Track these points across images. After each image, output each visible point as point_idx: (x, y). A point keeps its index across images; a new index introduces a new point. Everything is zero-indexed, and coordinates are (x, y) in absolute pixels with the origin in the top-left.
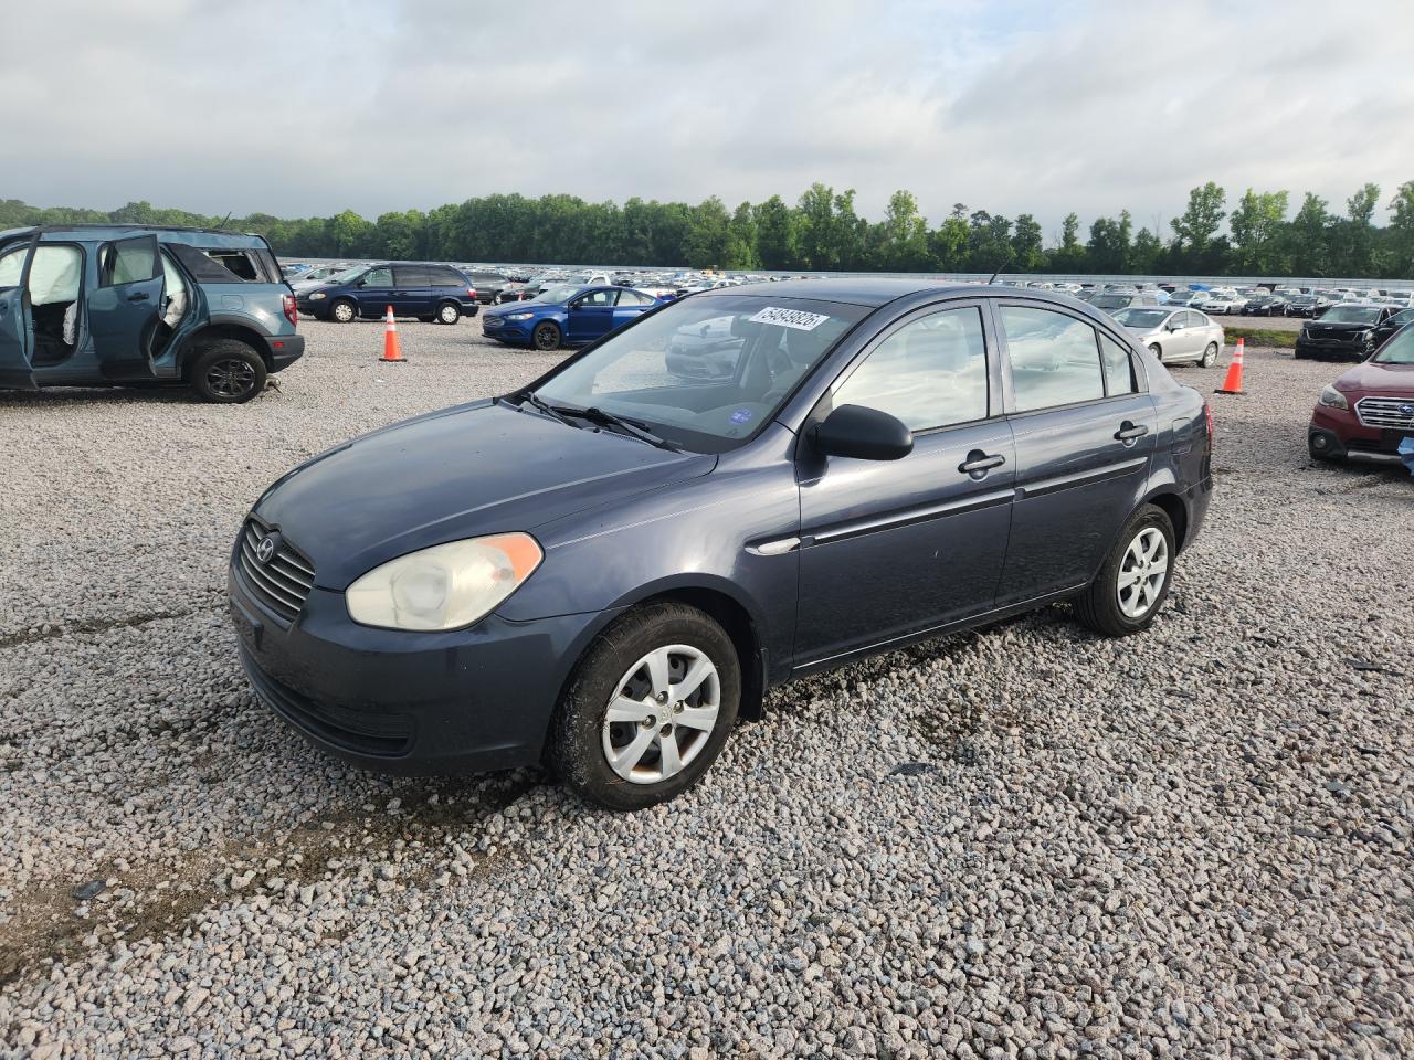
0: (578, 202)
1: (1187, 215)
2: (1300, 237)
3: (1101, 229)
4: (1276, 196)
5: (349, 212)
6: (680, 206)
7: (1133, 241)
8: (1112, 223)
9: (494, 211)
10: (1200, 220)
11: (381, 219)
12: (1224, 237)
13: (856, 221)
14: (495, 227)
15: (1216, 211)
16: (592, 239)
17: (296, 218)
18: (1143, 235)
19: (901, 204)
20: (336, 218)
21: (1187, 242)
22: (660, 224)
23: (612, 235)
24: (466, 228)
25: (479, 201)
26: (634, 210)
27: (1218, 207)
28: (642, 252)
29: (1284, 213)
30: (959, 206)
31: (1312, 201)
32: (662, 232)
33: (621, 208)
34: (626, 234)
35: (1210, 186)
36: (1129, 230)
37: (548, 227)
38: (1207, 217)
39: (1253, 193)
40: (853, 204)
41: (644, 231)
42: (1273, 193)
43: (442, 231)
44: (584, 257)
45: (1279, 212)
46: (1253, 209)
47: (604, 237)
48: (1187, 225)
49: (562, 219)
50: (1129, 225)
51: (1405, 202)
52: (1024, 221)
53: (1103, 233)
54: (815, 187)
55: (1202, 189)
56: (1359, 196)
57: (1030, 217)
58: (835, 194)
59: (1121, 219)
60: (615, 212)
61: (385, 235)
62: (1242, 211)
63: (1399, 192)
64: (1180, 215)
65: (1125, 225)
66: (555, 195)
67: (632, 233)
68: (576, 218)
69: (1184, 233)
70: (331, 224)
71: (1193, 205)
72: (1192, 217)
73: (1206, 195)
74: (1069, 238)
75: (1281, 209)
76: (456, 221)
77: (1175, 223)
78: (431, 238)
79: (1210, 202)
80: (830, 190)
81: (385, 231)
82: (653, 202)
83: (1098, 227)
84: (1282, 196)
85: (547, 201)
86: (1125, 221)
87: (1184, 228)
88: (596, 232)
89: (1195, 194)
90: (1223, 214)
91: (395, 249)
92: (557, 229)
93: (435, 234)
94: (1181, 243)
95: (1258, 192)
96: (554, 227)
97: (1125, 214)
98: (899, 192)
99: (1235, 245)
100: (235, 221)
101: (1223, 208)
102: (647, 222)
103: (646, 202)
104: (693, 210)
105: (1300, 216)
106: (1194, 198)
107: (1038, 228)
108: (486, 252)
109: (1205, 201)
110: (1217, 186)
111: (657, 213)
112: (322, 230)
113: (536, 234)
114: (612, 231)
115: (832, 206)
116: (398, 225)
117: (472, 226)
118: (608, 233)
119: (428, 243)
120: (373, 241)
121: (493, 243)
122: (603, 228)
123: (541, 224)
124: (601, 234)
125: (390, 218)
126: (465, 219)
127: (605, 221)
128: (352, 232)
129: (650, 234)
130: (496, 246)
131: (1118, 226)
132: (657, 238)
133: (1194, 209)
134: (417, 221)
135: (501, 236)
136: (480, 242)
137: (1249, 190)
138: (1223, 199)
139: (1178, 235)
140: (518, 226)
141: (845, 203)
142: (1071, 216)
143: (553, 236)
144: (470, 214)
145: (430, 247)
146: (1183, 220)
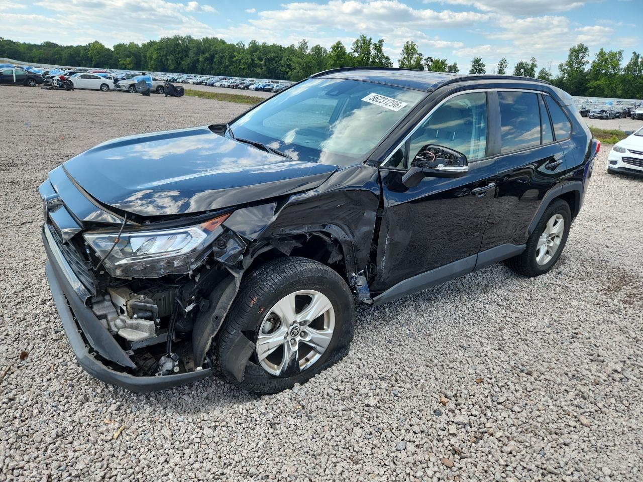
0: (223, 42)
1: (568, 62)
4: (616, 53)
5: (96, 42)
6: (278, 46)
7: (537, 74)
8: (527, 65)
9: (177, 45)
10: (574, 65)
11: (115, 47)
13: (385, 58)
14: (178, 54)
15: (583, 60)
16: (232, 62)
17: (69, 45)
18: (543, 72)
19: (410, 50)
20: (89, 44)
21: (566, 77)
22: (269, 56)
23: (243, 61)
24: (162, 54)
25: (168, 39)
26: (254, 47)
27: (583, 58)
28: (259, 70)
29: (620, 62)
31: (636, 57)
32: (270, 60)
33: (247, 47)
34: (250, 61)
35: (581, 46)
36: (535, 69)
37: (207, 55)
38: (578, 63)
39: (604, 50)
40: (383, 49)
41: (260, 59)
42: (615, 50)
43: (148, 54)
44: (227, 72)
45: (618, 64)
46: (604, 60)
48: (566, 67)
49: (216, 51)
50: (535, 66)
52: (477, 62)
53: (521, 70)
54: (361, 37)
55: (576, 48)
57: (480, 60)
58: (373, 42)
59: (532, 62)
60: (243, 49)
61: (118, 56)
62: (597, 60)
64: (564, 62)
66: (210, 37)
67: (253, 60)
68: (223, 51)
69: (565, 72)
70: (86, 49)
71: (570, 57)
72: (569, 64)
73: (578, 51)
75: (620, 60)
76: (157, 50)
77: (561, 66)
78: (143, 59)
79: (580, 55)
80: (371, 39)
81: (118, 54)
82: (265, 43)
83: (520, 66)
84: (620, 53)
85: (206, 40)
87: (565, 69)
88: (234, 59)
89: (572, 50)
90: (587, 62)
91: (123, 64)
92: (212, 57)
93: (145, 56)
94: (563, 77)
96: (210, 55)
97: (533, 59)
98: (407, 43)
100: (35, 45)
101: (587, 59)
102: (261, 54)
103: (260, 43)
104: (285, 49)
105: (630, 65)
107: (483, 66)
108: (173, 67)
109: (577, 54)
110: (585, 46)
111: (266, 49)
112: (82, 52)
113: (201, 58)
114: (242, 59)
115: (371, 49)
116: (124, 51)
117: (165, 52)
118: (240, 60)
119: (141, 61)
120: (111, 59)
121: (177, 62)
122: (237, 57)
123: (203, 53)
124: (236, 60)
125: (119, 47)
126: (161, 49)
127: (239, 53)
128: (98, 53)
129: (263, 61)
130: (179, 64)
131: (530, 67)
132: (267, 63)
133: (571, 59)
134: (135, 49)
135: (182, 58)
136: (170, 62)
137: (602, 49)
138: (587, 53)
139: (562, 73)
140: (191, 54)
141: (378, 48)
142: (503, 60)
143: (210, 59)
144: (163, 46)
145: (142, 63)
146: (565, 64)
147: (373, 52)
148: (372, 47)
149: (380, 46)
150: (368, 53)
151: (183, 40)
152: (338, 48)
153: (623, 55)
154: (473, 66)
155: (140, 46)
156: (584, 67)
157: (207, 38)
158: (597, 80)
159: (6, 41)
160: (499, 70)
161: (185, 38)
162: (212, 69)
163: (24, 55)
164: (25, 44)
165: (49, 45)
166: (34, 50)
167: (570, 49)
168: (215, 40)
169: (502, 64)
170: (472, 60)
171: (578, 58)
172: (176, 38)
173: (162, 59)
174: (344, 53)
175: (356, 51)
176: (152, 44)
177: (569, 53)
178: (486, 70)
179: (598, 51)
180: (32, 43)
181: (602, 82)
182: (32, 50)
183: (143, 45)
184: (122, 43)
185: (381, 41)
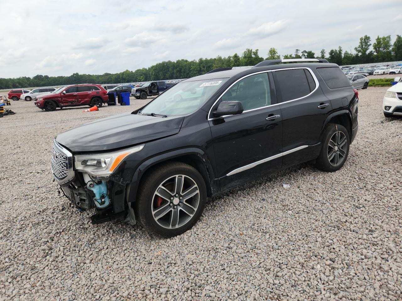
0: (186, 61)
1: (360, 46)
3: (332, 53)
4: (387, 37)
5: (127, 70)
7: (343, 55)
8: (336, 51)
9: (164, 66)
10: (364, 47)
12: (372, 51)
13: (259, 58)
14: (164, 71)
15: (368, 43)
16: (190, 71)
17: (116, 73)
18: (346, 53)
19: (272, 52)
20: (124, 72)
21: (360, 54)
23: (195, 69)
24: (157, 72)
25: (160, 64)
26: (201, 61)
29: (390, 42)
30: (297, 50)
31: (399, 37)
33: (198, 61)
34: (199, 68)
35: (366, 36)
36: (342, 52)
38: (366, 46)
39: (379, 38)
41: (204, 67)
42: (386, 36)
44: (188, 76)
45: (388, 42)
46: (380, 42)
47: (193, 70)
48: (360, 49)
49: (182, 66)
52: (309, 53)
53: (333, 54)
54: (247, 50)
55: (364, 38)
57: (311, 52)
58: (253, 51)
59: (339, 49)
60: (196, 63)
62: (376, 43)
65: (340, 51)
66: (180, 60)
67: (200, 68)
68: (185, 66)
69: (359, 51)
70: (123, 74)
71: (361, 43)
73: (365, 40)
74: (323, 57)
75: (389, 41)
76: (155, 70)
77: (356, 49)
80: (251, 50)
81: (137, 74)
82: (206, 59)
84: (389, 37)
85: (178, 62)
86: (340, 49)
87: (359, 50)
89: (361, 39)
90: (371, 45)
91: (139, 79)
92: (181, 69)
93: (149, 74)
94: (358, 54)
95: (381, 37)
96: (179, 69)
97: (340, 48)
98: (271, 49)
99: (375, 54)
100: (100, 75)
101: (370, 42)
102: (204, 65)
103: (204, 59)
105: (395, 43)
106: (361, 41)
108: (162, 78)
110: (368, 36)
111: (207, 61)
112: (121, 76)
113: (175, 71)
114: (195, 68)
115: (252, 55)
116: (140, 72)
117: (158, 71)
118: (194, 69)
119: (147, 77)
120: (134, 78)
121: (164, 75)
122: (193, 67)
123: (176, 68)
124: (192, 69)
125: (138, 71)
126: (156, 69)
127: (193, 66)
128: (128, 76)
129: (205, 68)
130: (165, 76)
132: (208, 68)
133: (361, 44)
134: (145, 71)
135: (166, 72)
136: (160, 75)
137: (378, 36)
138: (370, 40)
140: (170, 70)
141: (256, 54)
142: (323, 50)
143: (180, 71)
144: (157, 68)
145: (148, 77)
146: (358, 47)
147: (253, 56)
148: (252, 53)
149: (257, 53)
150: (251, 57)
151: (167, 63)
152: (236, 56)
153: (391, 37)
155: (147, 69)
157: (179, 60)
159: (88, 75)
160: (322, 55)
161: (167, 62)
162: (181, 76)
163: (95, 81)
164: (96, 75)
165: (107, 74)
166: (100, 78)
168: (182, 60)
169: (323, 52)
172: (164, 63)
173: (157, 74)
174: (239, 59)
175: (245, 57)
176: (153, 67)
179: (377, 38)
180: (99, 75)
182: (99, 78)
183: (149, 68)
184: (139, 69)
185: (257, 50)
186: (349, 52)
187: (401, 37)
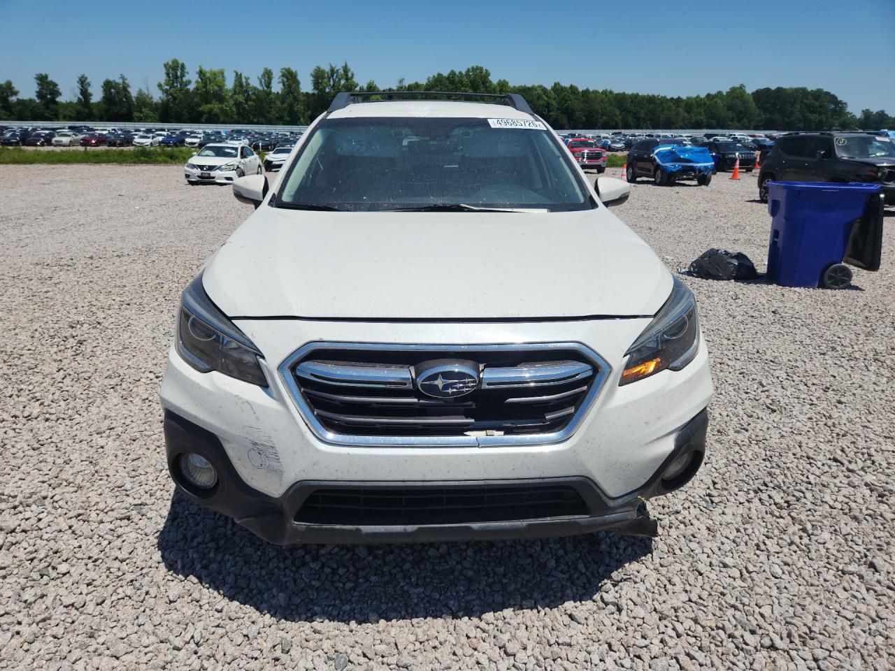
1: (167, 81)
2: (241, 98)
3: (110, 88)
4: (218, 73)
7: (135, 98)
8: (118, 84)
10: (176, 85)
15: (184, 79)
18: (140, 93)
27: (184, 76)
29: (225, 83)
31: (238, 77)
35: (175, 62)
36: (129, 89)
38: (180, 83)
39: (204, 68)
42: (216, 69)
45: (222, 82)
46: (206, 79)
48: (168, 87)
50: (129, 86)
51: (285, 80)
52: (42, 79)
53: (112, 91)
55: (170, 63)
56: (263, 75)
57: (46, 77)
62: (199, 80)
63: (281, 74)
64: (163, 82)
65: (126, 85)
69: (167, 93)
71: (168, 74)
72: (170, 82)
74: (85, 93)
75: (223, 80)
77: (160, 86)
79: (179, 74)
83: (108, 85)
86: (124, 82)
87: (167, 90)
89: (167, 67)
90: (190, 82)
94: (167, 100)
95: (206, 69)
101: (188, 77)
105: (236, 86)
106: (167, 69)
107: (55, 85)
109: (175, 71)
110: (180, 62)
131: (121, 86)
133: (169, 77)
137: (200, 67)
138: (186, 71)
139: (165, 94)
142: (83, 77)
146: (165, 83)
153: (225, 74)
154: (39, 84)
156: (188, 87)
158: (207, 102)
160: (81, 90)
167: (165, 65)
169: (83, 82)
170: (35, 76)
171: (176, 77)
177: (164, 70)
178: (61, 91)
179: (198, 70)
181: (215, 106)
186: (146, 93)
187: (243, 76)
